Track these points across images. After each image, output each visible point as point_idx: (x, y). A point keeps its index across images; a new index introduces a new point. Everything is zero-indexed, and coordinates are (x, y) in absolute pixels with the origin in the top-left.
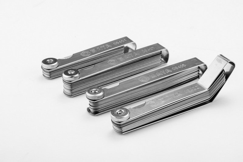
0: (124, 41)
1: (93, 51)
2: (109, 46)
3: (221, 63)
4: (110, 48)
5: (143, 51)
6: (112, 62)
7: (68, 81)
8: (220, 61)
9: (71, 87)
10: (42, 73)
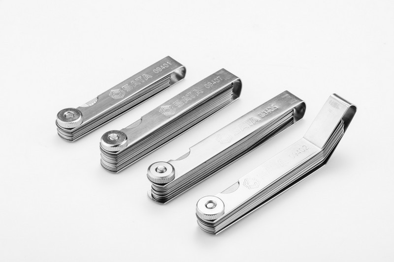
0: (168, 64)
1: (126, 87)
2: (147, 77)
3: (338, 108)
4: (150, 80)
5: (206, 86)
6: (166, 110)
7: (112, 152)
8: (335, 105)
9: (116, 160)
10: (56, 132)
